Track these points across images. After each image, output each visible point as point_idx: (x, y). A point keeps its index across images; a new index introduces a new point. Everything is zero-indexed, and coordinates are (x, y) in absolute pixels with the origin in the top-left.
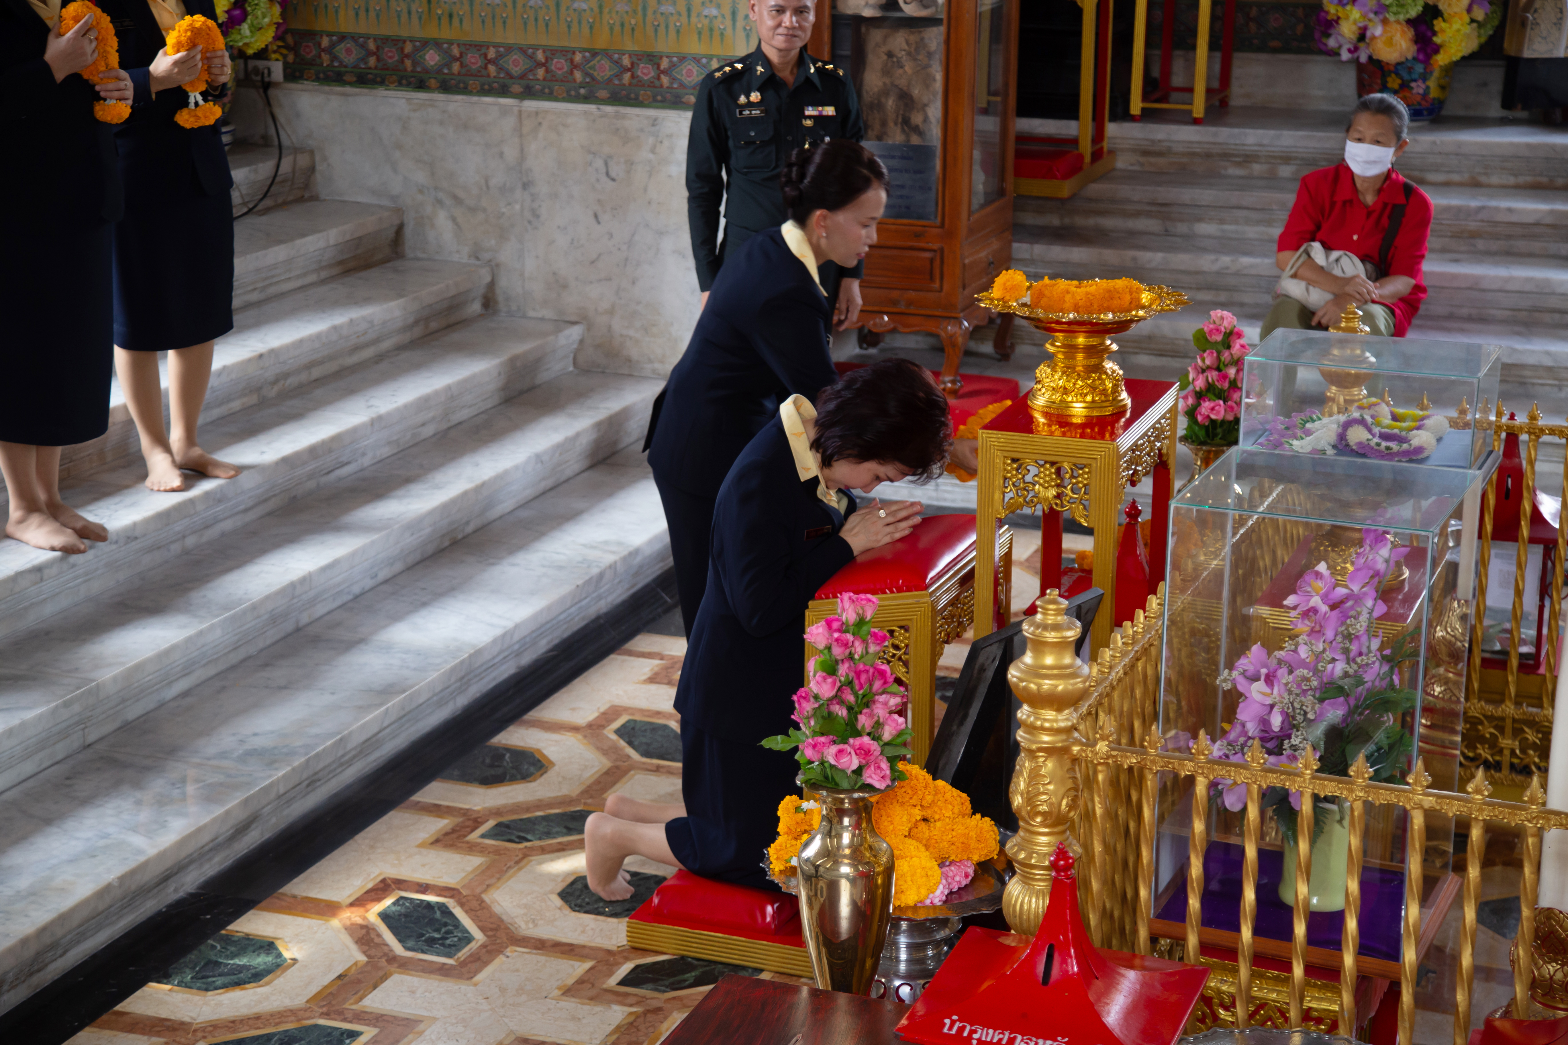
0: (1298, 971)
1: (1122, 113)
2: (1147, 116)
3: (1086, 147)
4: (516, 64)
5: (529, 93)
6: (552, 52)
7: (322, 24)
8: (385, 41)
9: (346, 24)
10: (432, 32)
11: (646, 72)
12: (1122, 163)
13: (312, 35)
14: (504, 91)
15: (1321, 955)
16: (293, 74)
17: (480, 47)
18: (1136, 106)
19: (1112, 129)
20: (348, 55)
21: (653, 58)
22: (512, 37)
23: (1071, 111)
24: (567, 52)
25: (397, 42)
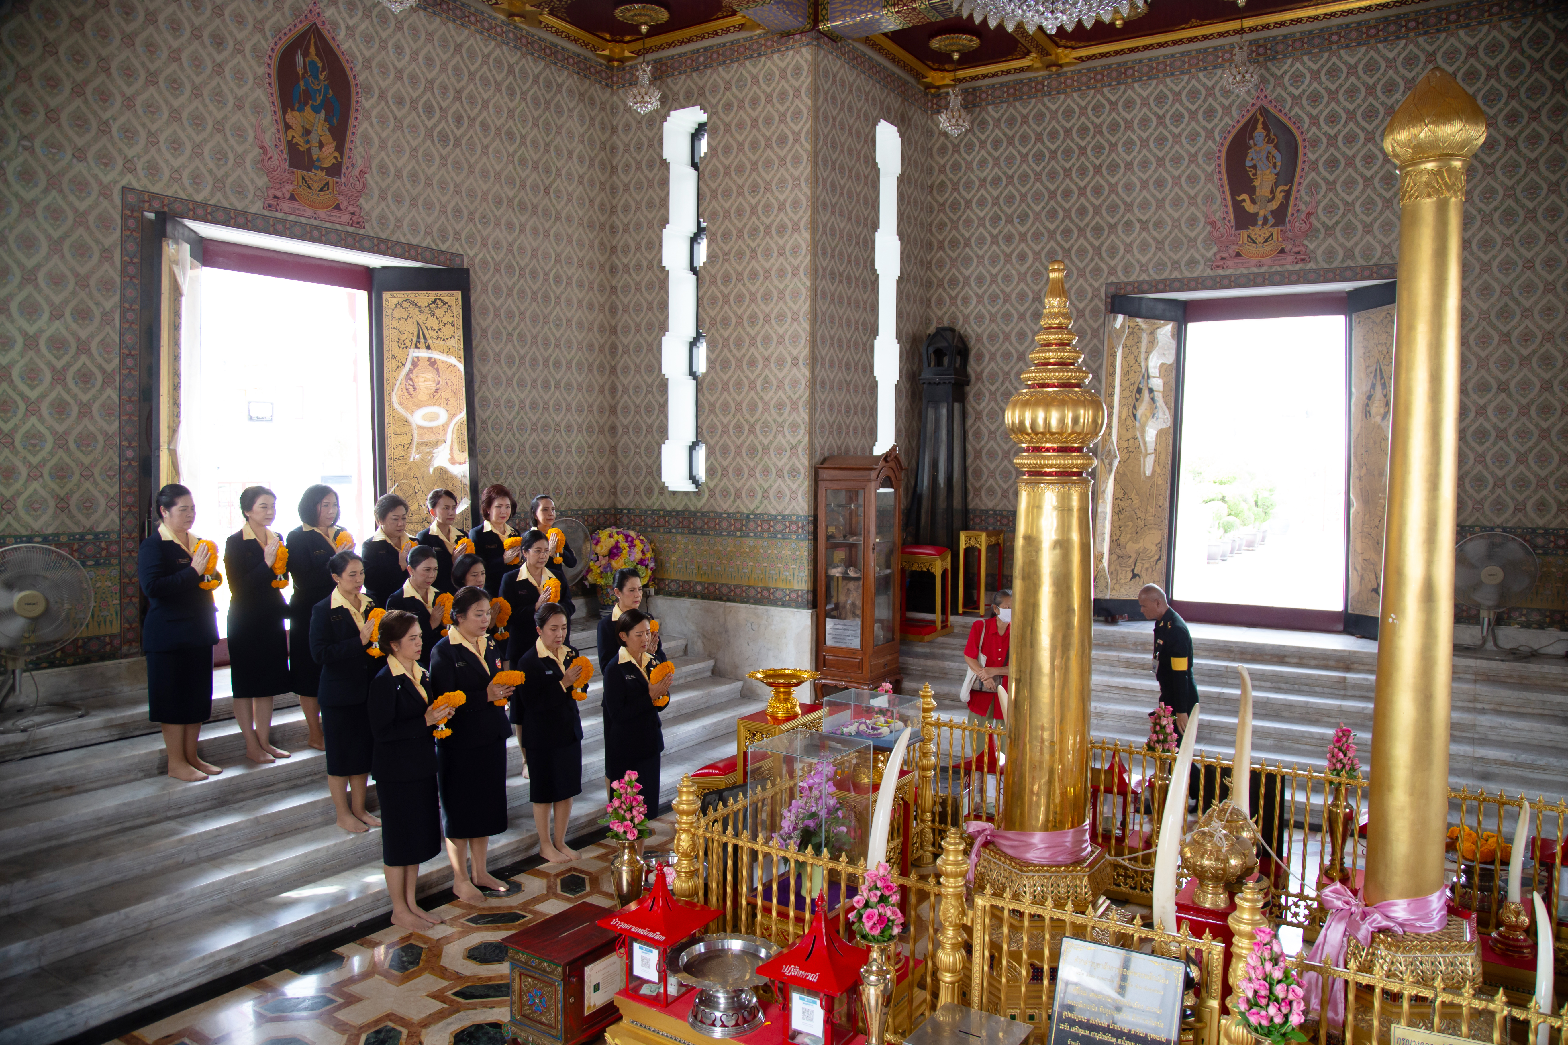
0: (774, 914)
1: (955, 612)
2: (965, 614)
3: (939, 625)
4: (725, 590)
5: (729, 600)
6: (736, 586)
7: (666, 576)
8: (685, 582)
9: (673, 576)
10: (699, 579)
11: (765, 594)
12: (956, 630)
13: (663, 580)
14: (721, 599)
15: (783, 908)
16: (657, 593)
17: (714, 584)
18: (960, 610)
19: (952, 618)
20: (674, 587)
21: (768, 589)
22: (724, 581)
23: (933, 611)
24: (741, 586)
25: (688, 582)
